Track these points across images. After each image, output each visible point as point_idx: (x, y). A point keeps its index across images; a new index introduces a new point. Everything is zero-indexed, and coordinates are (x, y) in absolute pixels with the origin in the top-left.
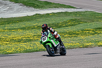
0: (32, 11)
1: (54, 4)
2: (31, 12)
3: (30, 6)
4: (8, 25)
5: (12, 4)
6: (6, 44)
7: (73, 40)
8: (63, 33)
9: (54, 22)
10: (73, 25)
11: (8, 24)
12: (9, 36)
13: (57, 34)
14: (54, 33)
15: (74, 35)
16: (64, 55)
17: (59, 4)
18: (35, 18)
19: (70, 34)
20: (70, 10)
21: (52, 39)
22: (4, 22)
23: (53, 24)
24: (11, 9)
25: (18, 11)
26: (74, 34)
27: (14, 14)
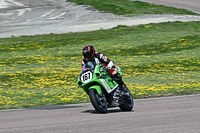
0: (110, 19)
1: (154, 6)
2: (108, 23)
3: (107, 11)
4: (64, 48)
5: (72, 7)
6: (61, 85)
7: (192, 78)
8: (171, 63)
9: (153, 41)
10: (190, 48)
11: (64, 45)
12: (65, 70)
13: (114, 67)
14: (107, 64)
15: (193, 68)
16: (130, 109)
17: (162, 6)
18: (117, 34)
19: (186, 64)
20: (184, 19)
21: (103, 77)
22: (55, 41)
23: (152, 46)
24: (69, 16)
25: (83, 20)
26: (193, 65)
27: (76, 26)
